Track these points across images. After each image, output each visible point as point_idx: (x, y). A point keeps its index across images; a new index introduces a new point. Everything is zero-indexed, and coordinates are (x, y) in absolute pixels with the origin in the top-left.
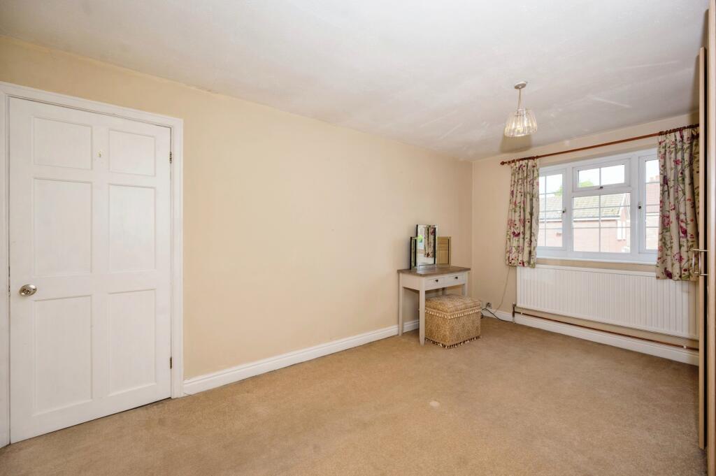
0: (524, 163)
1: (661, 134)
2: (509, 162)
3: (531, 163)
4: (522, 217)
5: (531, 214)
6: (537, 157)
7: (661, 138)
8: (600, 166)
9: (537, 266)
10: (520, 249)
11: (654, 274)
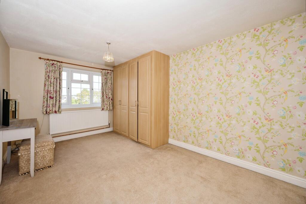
0: (55, 62)
1: (101, 69)
2: (45, 59)
3: (59, 64)
4: (55, 89)
5: (60, 88)
6: (62, 62)
7: (101, 70)
8: (81, 73)
9: (62, 112)
10: (54, 105)
11: (100, 110)
